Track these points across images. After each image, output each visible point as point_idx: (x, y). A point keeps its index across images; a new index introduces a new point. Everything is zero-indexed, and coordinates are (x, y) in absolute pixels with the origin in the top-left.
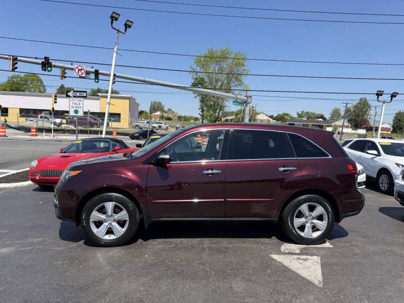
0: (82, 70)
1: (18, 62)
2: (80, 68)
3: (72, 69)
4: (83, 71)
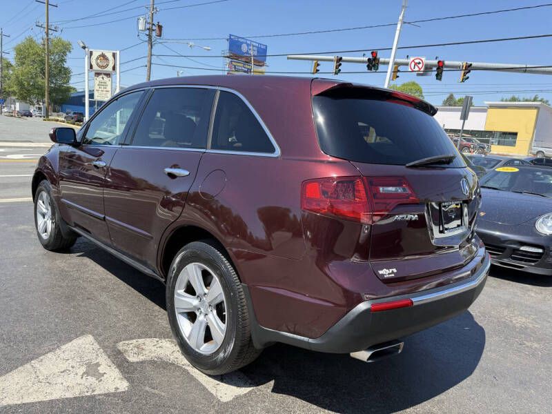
0: (419, 63)
1: (342, 63)
2: (417, 61)
3: (407, 64)
4: (420, 66)
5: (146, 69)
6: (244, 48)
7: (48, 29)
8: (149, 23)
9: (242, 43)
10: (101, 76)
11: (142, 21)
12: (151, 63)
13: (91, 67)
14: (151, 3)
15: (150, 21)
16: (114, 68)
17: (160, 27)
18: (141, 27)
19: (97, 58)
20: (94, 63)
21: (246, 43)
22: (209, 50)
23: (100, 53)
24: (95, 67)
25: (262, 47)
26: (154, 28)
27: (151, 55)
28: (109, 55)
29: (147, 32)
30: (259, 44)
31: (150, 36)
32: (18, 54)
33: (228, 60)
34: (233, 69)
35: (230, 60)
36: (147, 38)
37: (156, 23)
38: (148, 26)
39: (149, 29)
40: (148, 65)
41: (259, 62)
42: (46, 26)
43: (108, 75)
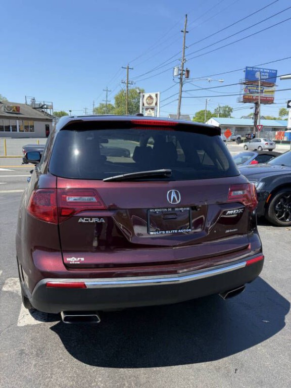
5: (178, 102)
6: (258, 75)
7: (128, 83)
8: (181, 70)
9: (257, 71)
10: (149, 110)
11: (176, 70)
12: (181, 97)
13: (143, 105)
14: (182, 56)
15: (181, 68)
16: (156, 104)
17: (188, 72)
18: (175, 74)
19: (147, 99)
20: (145, 103)
21: (260, 71)
22: (222, 82)
23: (148, 95)
24: (146, 105)
25: (273, 72)
26: (184, 73)
27: (182, 91)
28: (154, 96)
29: (179, 76)
30: (270, 70)
31: (181, 79)
32: (116, 101)
33: (244, 86)
34: (248, 92)
35: (246, 86)
36: (179, 81)
37: (185, 69)
38: (180, 72)
39: (180, 74)
40: (179, 98)
41: (271, 84)
42: (126, 82)
43: (152, 109)
